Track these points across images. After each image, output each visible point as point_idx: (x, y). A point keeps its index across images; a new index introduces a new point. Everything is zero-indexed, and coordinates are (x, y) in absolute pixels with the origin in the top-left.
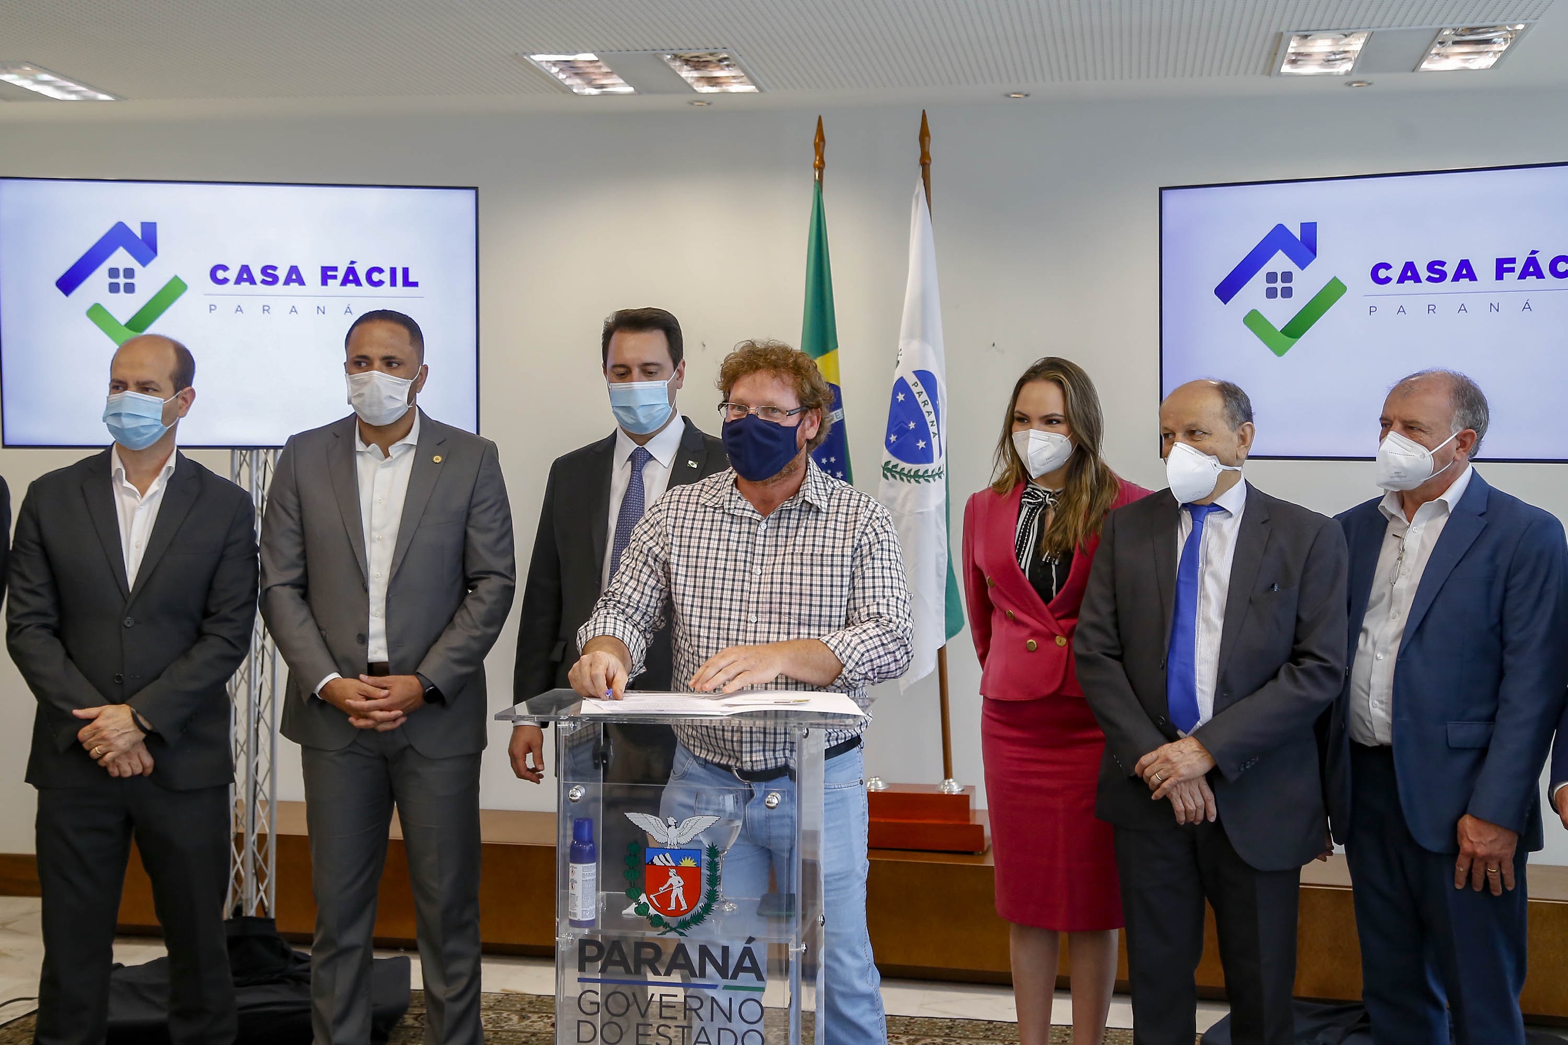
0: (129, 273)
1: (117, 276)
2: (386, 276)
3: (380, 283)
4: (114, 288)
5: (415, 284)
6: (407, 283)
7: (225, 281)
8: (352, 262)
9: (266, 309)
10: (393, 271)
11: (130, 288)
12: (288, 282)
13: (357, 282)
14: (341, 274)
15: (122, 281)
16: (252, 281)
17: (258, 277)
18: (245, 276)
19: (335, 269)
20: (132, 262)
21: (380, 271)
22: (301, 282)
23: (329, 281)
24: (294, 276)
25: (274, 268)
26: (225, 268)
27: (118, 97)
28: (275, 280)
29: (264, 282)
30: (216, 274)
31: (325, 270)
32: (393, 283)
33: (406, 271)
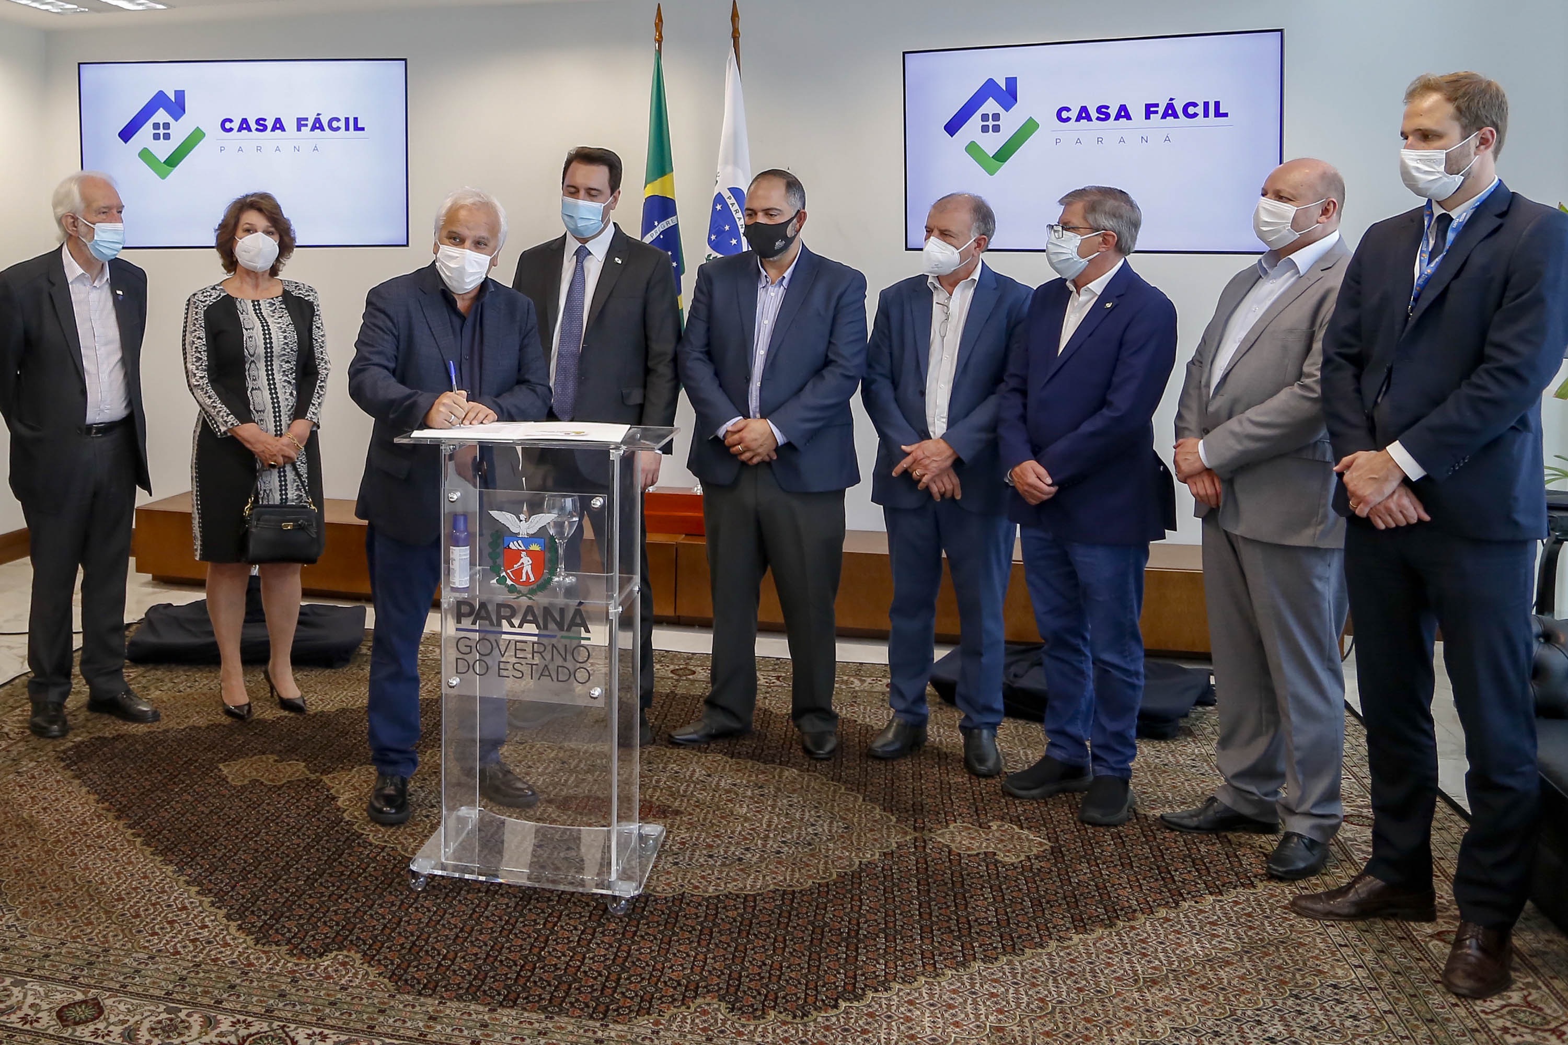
0: (167, 126)
1: (159, 129)
2: (342, 124)
3: (338, 128)
4: (156, 137)
5: (363, 129)
6: (357, 128)
7: (231, 130)
8: (318, 114)
9: (259, 149)
10: (347, 119)
11: (167, 137)
12: (273, 130)
13: (323, 129)
14: (310, 123)
15: (161, 131)
16: (249, 130)
17: (253, 126)
18: (244, 125)
19: (306, 119)
20: (169, 119)
21: (338, 120)
22: (282, 129)
23: (302, 128)
24: (278, 125)
25: (265, 120)
26: (231, 121)
27: (170, 6)
28: (265, 128)
29: (257, 130)
30: (225, 125)
31: (299, 120)
32: (347, 129)
33: (356, 119)
